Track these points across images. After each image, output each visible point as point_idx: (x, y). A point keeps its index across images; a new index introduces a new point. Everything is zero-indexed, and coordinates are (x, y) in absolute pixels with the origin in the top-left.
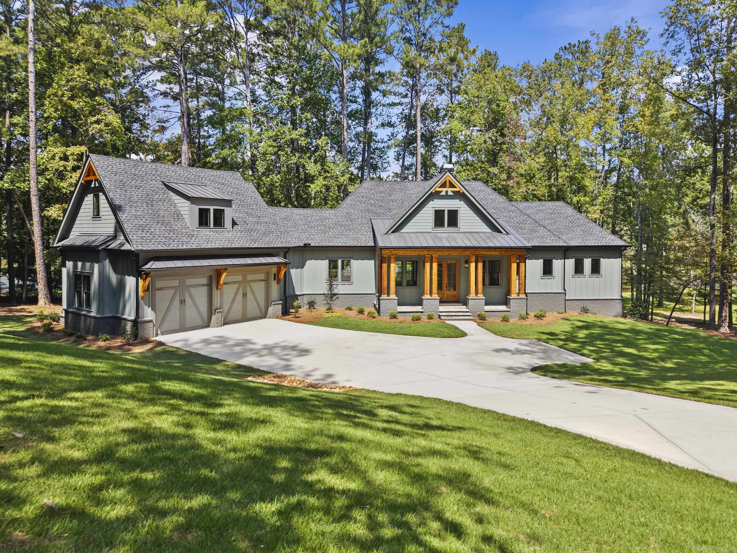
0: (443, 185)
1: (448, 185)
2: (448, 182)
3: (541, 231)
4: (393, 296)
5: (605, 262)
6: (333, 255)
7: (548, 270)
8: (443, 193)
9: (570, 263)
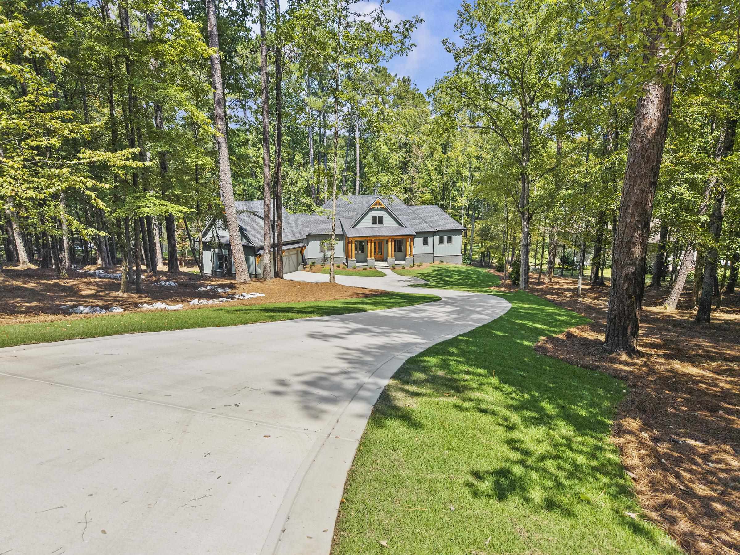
0: (376, 204)
1: (378, 204)
3: (424, 224)
4: (354, 259)
5: (454, 237)
6: (322, 239)
7: (425, 242)
8: (377, 208)
9: (437, 238)
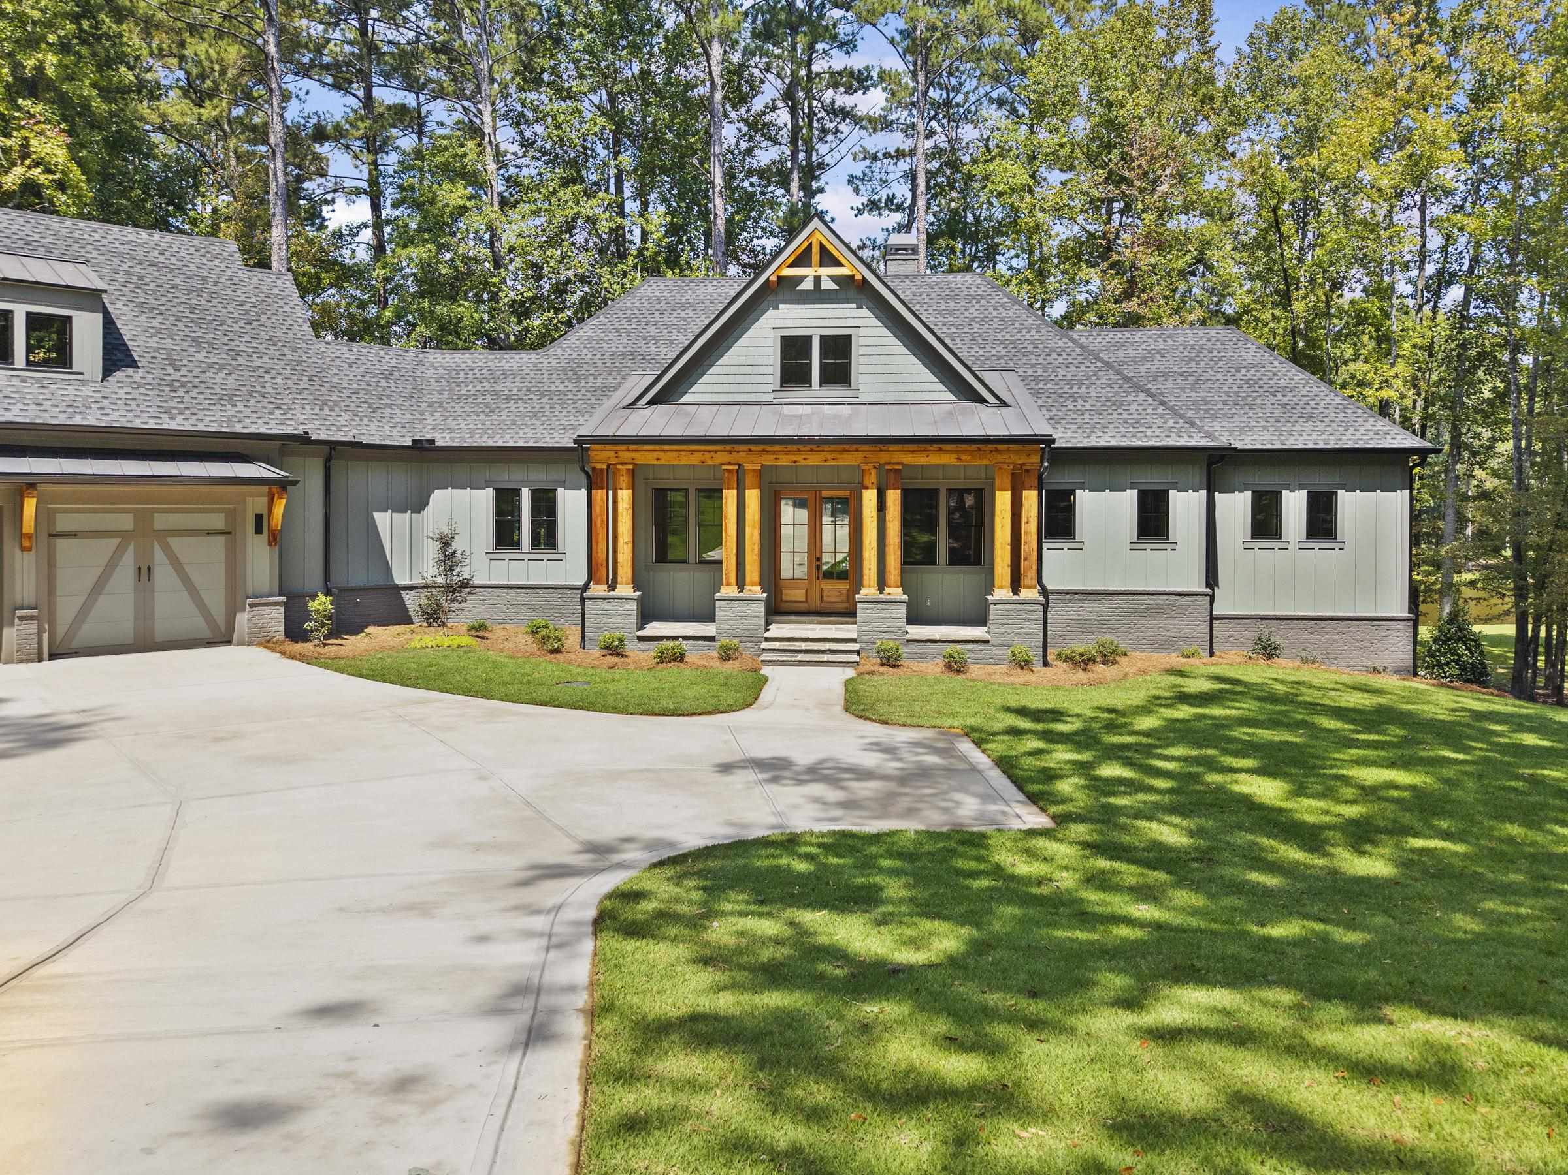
0: (802, 259)
1: (816, 257)
2: (816, 250)
3: (1138, 404)
4: (625, 589)
5: (1350, 503)
6: (508, 476)
7: (1153, 521)
8: (808, 285)
9: (1234, 501)
